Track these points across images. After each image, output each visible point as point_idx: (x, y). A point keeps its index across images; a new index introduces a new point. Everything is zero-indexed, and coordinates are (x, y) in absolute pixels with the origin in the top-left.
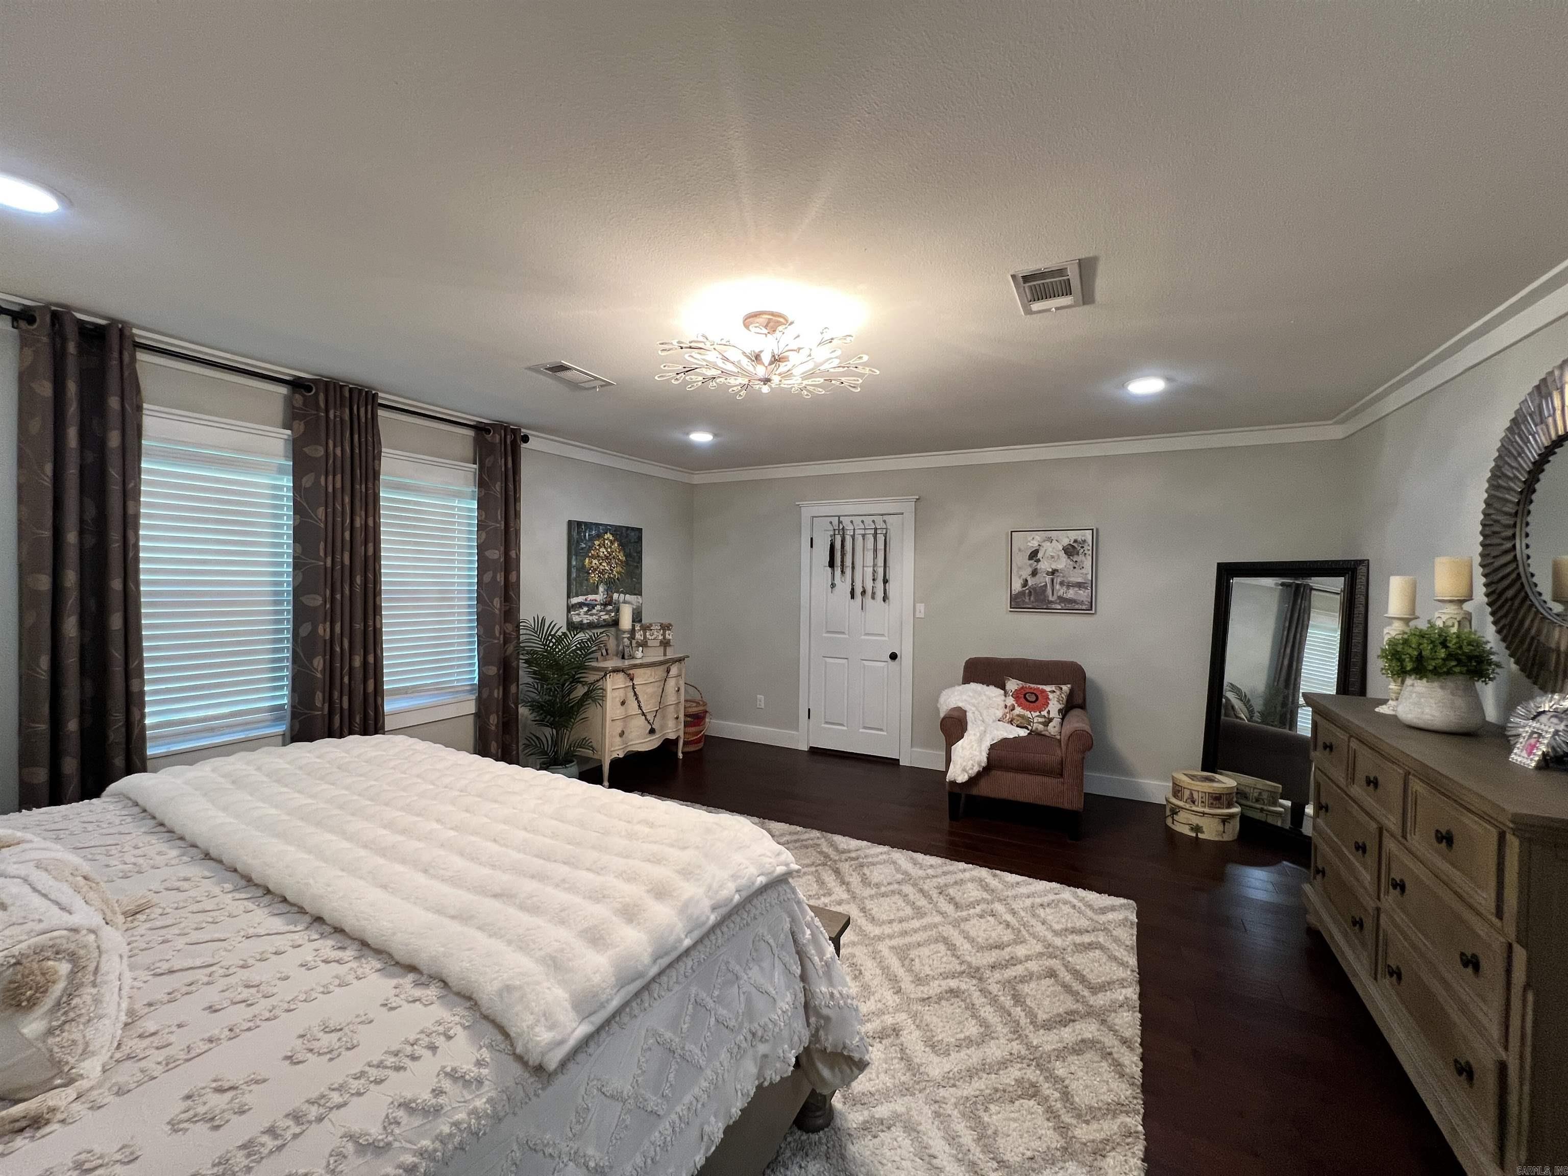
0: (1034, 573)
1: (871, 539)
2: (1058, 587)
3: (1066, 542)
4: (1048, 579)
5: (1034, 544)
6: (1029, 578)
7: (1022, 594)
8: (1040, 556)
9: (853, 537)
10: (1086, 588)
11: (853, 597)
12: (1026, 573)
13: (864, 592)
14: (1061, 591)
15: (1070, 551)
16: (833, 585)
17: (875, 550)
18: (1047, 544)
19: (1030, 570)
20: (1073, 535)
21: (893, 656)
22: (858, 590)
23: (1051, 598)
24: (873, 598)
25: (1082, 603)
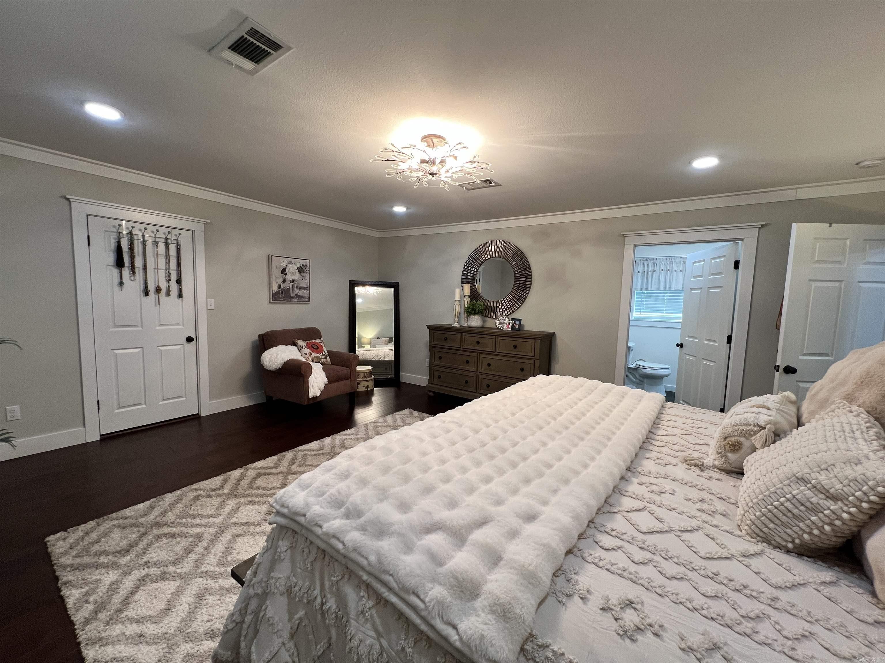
0: (284, 281)
1: (162, 247)
2: (295, 289)
3: (298, 265)
4: (291, 285)
5: (284, 265)
6: (281, 284)
7: (278, 293)
8: (287, 271)
9: (144, 242)
10: (307, 290)
11: (147, 294)
12: (280, 280)
13: (158, 290)
14: (296, 291)
15: (301, 270)
16: (121, 284)
17: (167, 256)
18: (290, 265)
19: (281, 280)
20: (302, 262)
21: (189, 340)
22: (151, 288)
23: (292, 295)
24: (168, 293)
25: (306, 298)
